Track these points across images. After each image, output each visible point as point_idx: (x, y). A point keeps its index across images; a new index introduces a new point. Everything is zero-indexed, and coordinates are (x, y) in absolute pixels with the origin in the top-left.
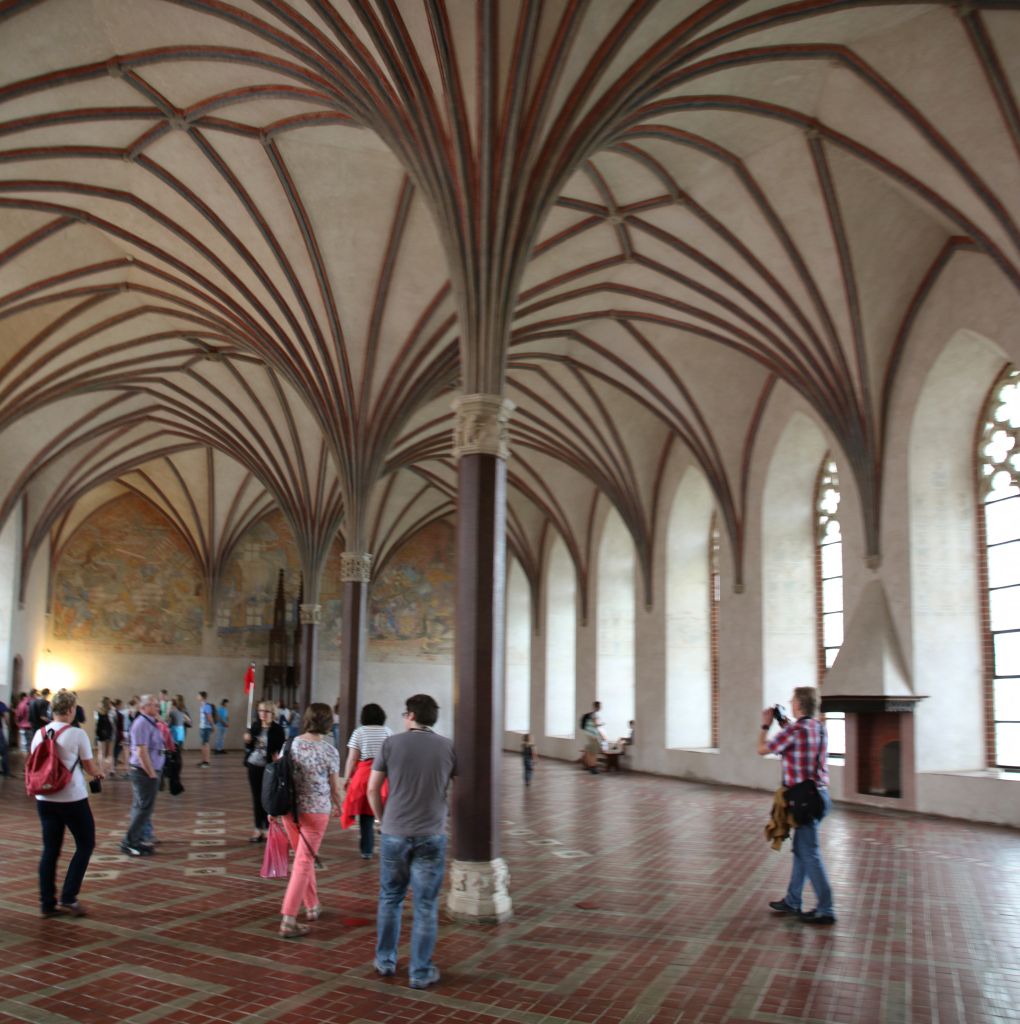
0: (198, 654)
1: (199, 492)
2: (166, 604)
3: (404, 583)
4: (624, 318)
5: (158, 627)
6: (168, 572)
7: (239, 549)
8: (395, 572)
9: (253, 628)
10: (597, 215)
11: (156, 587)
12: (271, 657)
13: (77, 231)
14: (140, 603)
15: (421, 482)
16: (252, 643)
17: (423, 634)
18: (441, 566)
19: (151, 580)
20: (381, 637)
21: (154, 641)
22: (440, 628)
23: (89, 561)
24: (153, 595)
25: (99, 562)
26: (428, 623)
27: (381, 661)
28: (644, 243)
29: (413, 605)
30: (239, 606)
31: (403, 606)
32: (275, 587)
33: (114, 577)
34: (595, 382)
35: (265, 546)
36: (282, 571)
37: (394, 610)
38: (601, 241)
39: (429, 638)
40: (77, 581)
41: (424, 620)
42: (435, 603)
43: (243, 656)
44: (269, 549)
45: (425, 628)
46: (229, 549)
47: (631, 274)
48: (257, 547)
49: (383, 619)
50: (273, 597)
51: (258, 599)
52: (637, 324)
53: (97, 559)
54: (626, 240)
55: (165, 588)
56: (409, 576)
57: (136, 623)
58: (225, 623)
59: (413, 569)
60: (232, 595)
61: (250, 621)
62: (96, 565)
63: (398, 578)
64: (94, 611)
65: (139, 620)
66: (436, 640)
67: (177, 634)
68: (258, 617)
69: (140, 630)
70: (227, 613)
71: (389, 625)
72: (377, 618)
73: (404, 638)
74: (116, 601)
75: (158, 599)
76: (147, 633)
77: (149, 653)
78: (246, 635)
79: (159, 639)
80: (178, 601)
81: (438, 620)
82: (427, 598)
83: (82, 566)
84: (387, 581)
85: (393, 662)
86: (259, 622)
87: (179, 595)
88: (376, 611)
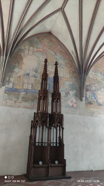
3: (98, 79)
30: (19, 77)
37: (95, 90)
48: (31, 48)
60: (16, 70)
61: (25, 87)
63: (95, 76)
73: (100, 105)
78: (23, 94)
86: (30, 87)
88: (87, 90)
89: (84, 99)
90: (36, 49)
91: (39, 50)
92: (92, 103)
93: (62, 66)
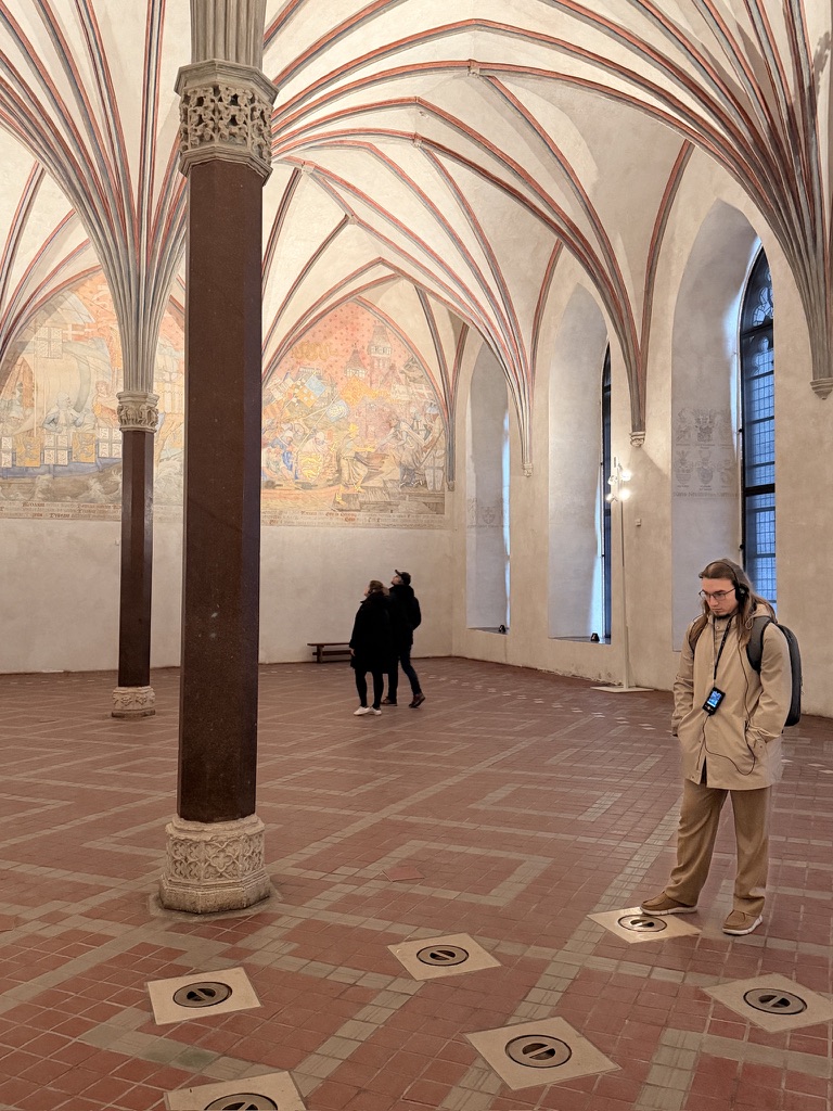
3: (306, 399)
8: (290, 382)
9: (54, 470)
16: (53, 495)
17: (338, 480)
18: (362, 374)
22: (363, 470)
26: (343, 462)
29: (321, 435)
30: (29, 432)
31: (305, 437)
35: (70, 332)
37: (291, 441)
39: (346, 486)
41: (338, 461)
44: (79, 338)
45: (339, 471)
49: (273, 456)
56: (312, 389)
59: (320, 378)
60: (15, 413)
61: (48, 458)
63: (297, 391)
68: (63, 450)
71: (282, 465)
73: (306, 486)
78: (43, 480)
82: (341, 424)
90: (74, 332)
91: (82, 333)
92: (277, 483)
93: (167, 377)
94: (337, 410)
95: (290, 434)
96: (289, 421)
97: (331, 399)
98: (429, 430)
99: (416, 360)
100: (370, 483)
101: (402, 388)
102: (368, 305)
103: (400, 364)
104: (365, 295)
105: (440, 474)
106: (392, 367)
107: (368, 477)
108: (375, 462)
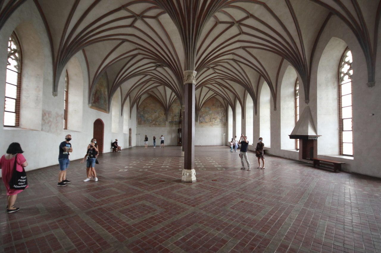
0: (165, 127)
1: (163, 94)
2: (159, 117)
3: (206, 111)
4: (244, 48)
5: (157, 122)
6: (159, 111)
7: (172, 105)
8: (204, 109)
9: (176, 121)
10: (232, 24)
11: (157, 114)
12: (179, 127)
13: (126, 44)
14: (154, 117)
15: (208, 89)
16: (175, 124)
17: (211, 121)
18: (214, 107)
19: (156, 113)
20: (202, 122)
21: (156, 124)
22: (214, 120)
23: (144, 109)
24: (156, 115)
25: (146, 110)
26: (211, 119)
27: (202, 127)
28: (244, 29)
29: (208, 115)
30: (173, 117)
31: (206, 116)
32: (180, 113)
33: (149, 112)
34: (240, 64)
35: (177, 105)
36: (181, 109)
37: (204, 116)
38: (234, 30)
40: (142, 113)
42: (213, 115)
43: (174, 127)
44: (178, 105)
45: (211, 120)
46: (170, 106)
47: (243, 37)
48: (176, 105)
50: (179, 115)
51: (177, 115)
52: (248, 49)
53: (146, 109)
54: (240, 29)
55: (159, 114)
56: (207, 109)
57: (153, 121)
58: (170, 120)
59: (208, 108)
60: (171, 115)
61: (175, 120)
62: (145, 110)
64: (145, 119)
65: (154, 120)
66: (213, 122)
67: (161, 123)
68: (177, 119)
69: (154, 122)
70: (171, 118)
72: (201, 118)
73: (206, 122)
74: (149, 117)
75: (157, 116)
76: (155, 123)
77: (156, 127)
78: (174, 123)
79: (158, 124)
80: (161, 116)
81: (213, 118)
82: (211, 114)
83: (143, 110)
84: (203, 110)
85: (204, 127)
86: (177, 120)
87: (161, 115)
88: (200, 117)
89: (198, 121)
94: (211, 112)
95: (204, 115)
96: (204, 114)
97: (210, 111)
98: (224, 114)
99: (222, 105)
100: (215, 122)
101: (219, 109)
102: (215, 98)
103: (219, 105)
104: (215, 97)
105: (225, 120)
106: (218, 106)
107: (215, 121)
108: (216, 119)
